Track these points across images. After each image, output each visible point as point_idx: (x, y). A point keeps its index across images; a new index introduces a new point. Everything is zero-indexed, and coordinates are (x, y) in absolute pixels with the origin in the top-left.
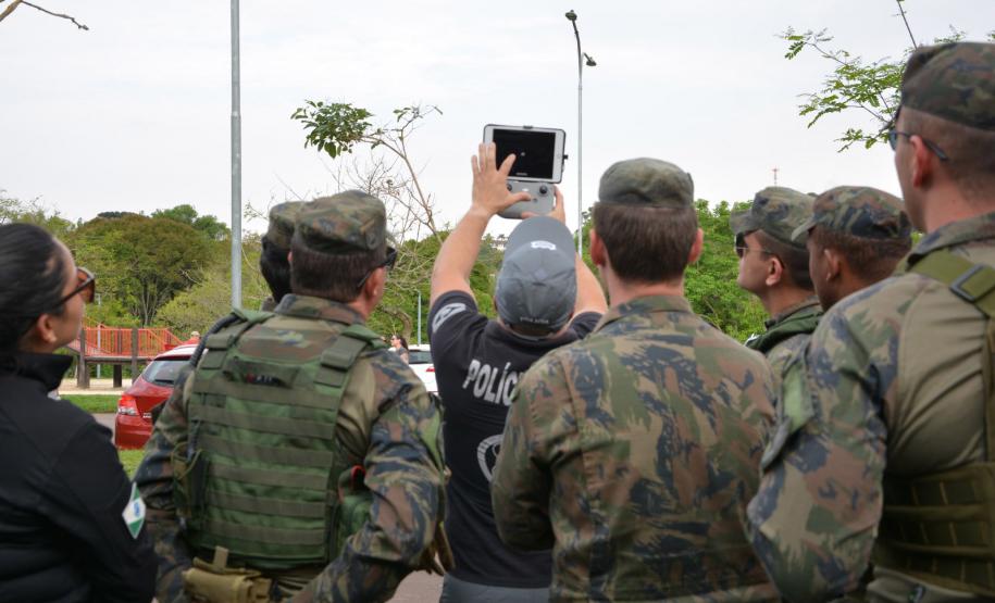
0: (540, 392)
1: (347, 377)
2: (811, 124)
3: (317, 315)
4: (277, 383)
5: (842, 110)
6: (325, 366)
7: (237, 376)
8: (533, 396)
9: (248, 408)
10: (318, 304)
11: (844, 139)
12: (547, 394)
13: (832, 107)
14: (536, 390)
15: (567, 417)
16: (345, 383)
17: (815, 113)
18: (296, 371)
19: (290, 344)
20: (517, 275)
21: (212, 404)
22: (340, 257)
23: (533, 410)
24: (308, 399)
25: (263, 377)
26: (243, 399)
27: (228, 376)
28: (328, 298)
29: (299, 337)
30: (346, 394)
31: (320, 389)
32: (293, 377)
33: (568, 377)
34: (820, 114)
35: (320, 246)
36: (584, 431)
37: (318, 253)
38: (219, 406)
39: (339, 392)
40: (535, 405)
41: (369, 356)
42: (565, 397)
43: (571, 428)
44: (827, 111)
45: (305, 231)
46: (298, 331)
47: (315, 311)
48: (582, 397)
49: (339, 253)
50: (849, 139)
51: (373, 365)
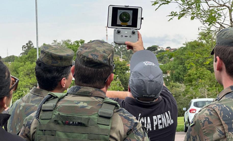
0: (206, 122)
1: (111, 121)
2: (156, 9)
3: (90, 95)
4: (80, 124)
5: (169, 3)
6: (100, 116)
7: (60, 122)
8: (203, 124)
9: (67, 136)
10: (91, 90)
11: (170, 16)
12: (210, 123)
13: (165, 2)
14: (204, 121)
15: (220, 131)
16: (110, 123)
17: (158, 5)
18: (89, 119)
19: (83, 107)
20: (141, 78)
21: (49, 135)
22: (99, 70)
23: (204, 129)
24: (96, 131)
25: (73, 122)
26: (64, 132)
27: (56, 122)
28: (94, 87)
29: (85, 104)
30: (112, 128)
31: (101, 126)
32: (88, 122)
33: (219, 115)
34: (160, 5)
35: (91, 65)
36: (228, 137)
37: (90, 68)
38: (53, 135)
39: (109, 127)
40: (204, 127)
41: (117, 111)
42: (219, 124)
43: (223, 136)
44: (163, 4)
45: (85, 59)
46: (84, 102)
47: (89, 93)
48: (226, 123)
49: (99, 68)
50: (172, 15)
51: (120, 115)
